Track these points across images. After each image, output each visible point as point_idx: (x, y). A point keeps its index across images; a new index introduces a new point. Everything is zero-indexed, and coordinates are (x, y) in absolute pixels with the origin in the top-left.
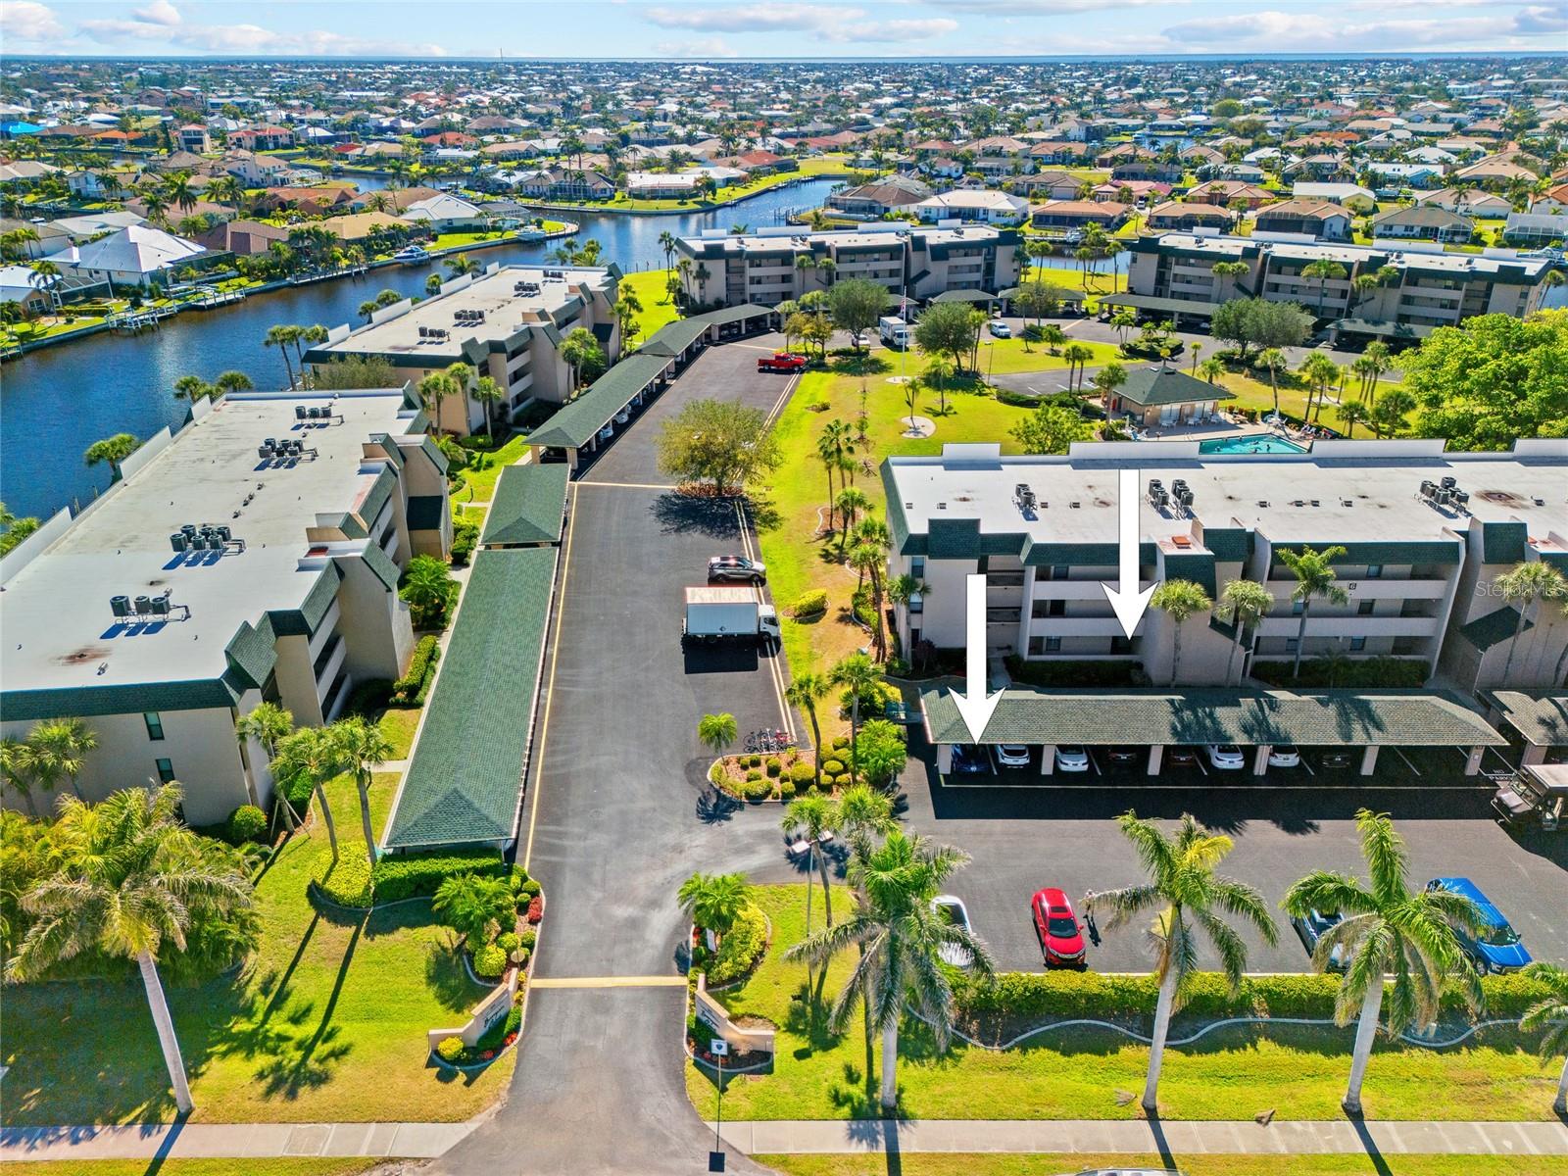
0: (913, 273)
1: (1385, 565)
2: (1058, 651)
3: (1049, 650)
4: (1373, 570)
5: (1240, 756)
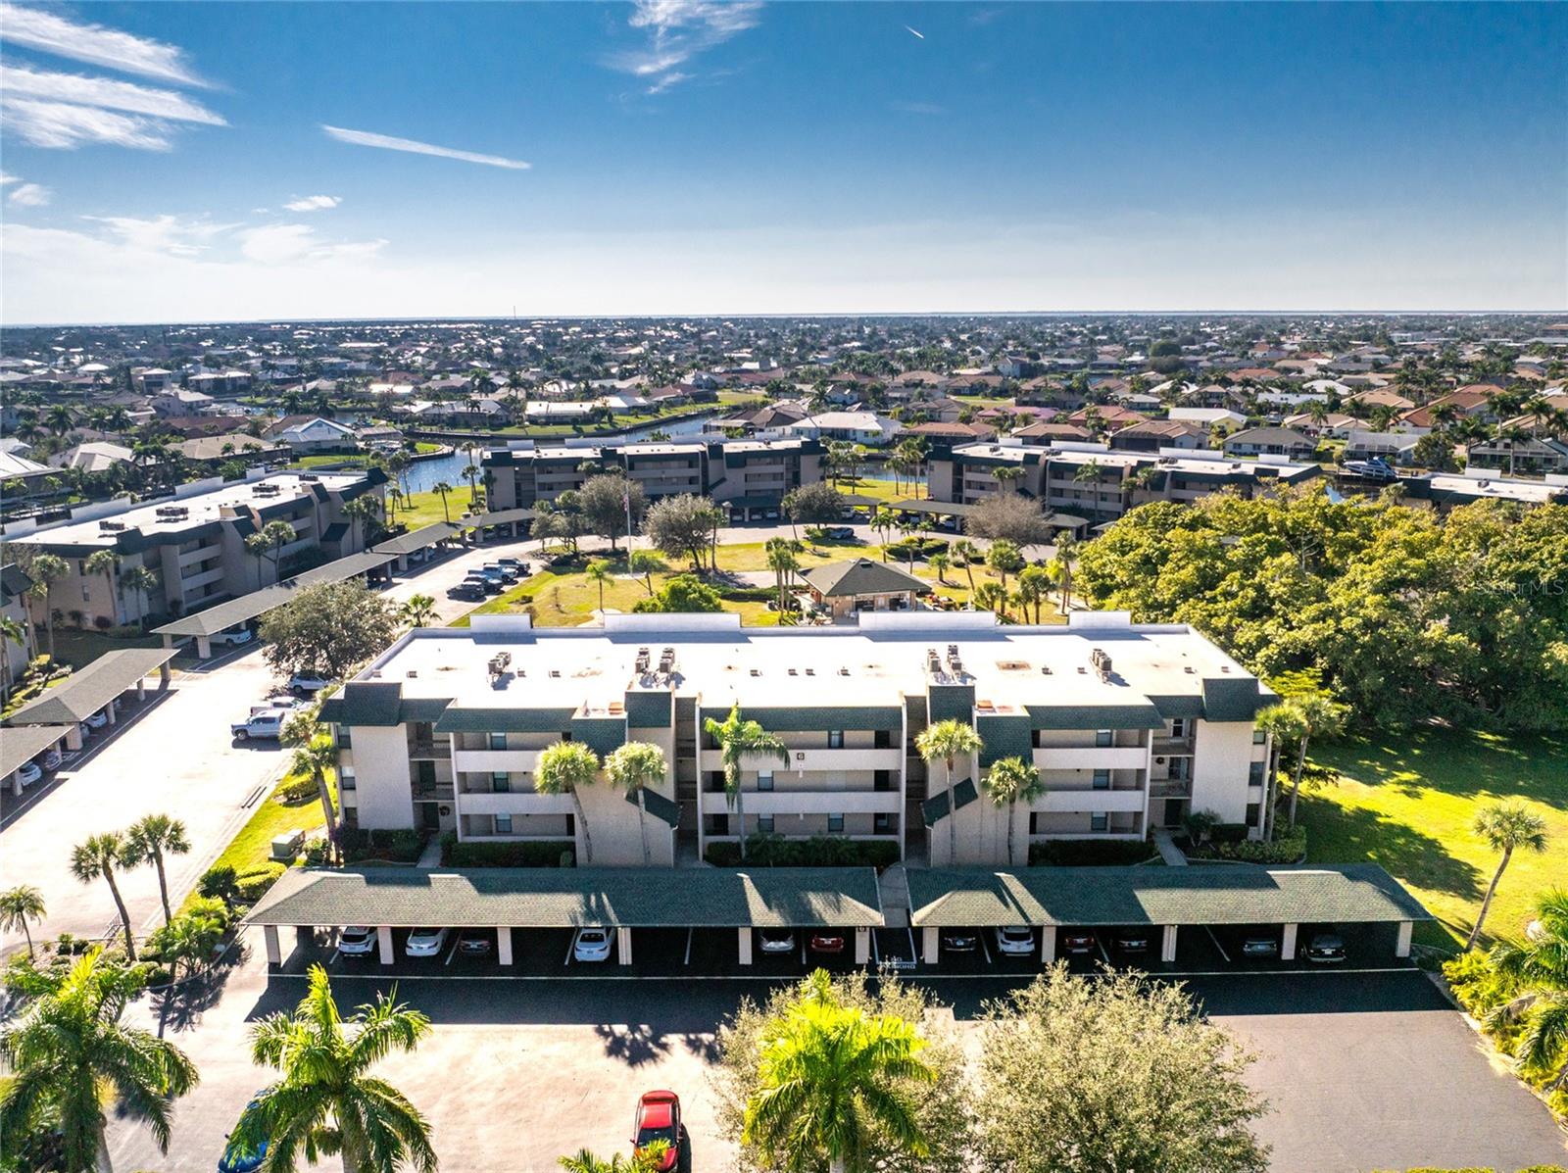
0: (712, 480)
1: (846, 733)
2: (509, 832)
3: (499, 832)
4: (835, 739)
5: (602, 945)
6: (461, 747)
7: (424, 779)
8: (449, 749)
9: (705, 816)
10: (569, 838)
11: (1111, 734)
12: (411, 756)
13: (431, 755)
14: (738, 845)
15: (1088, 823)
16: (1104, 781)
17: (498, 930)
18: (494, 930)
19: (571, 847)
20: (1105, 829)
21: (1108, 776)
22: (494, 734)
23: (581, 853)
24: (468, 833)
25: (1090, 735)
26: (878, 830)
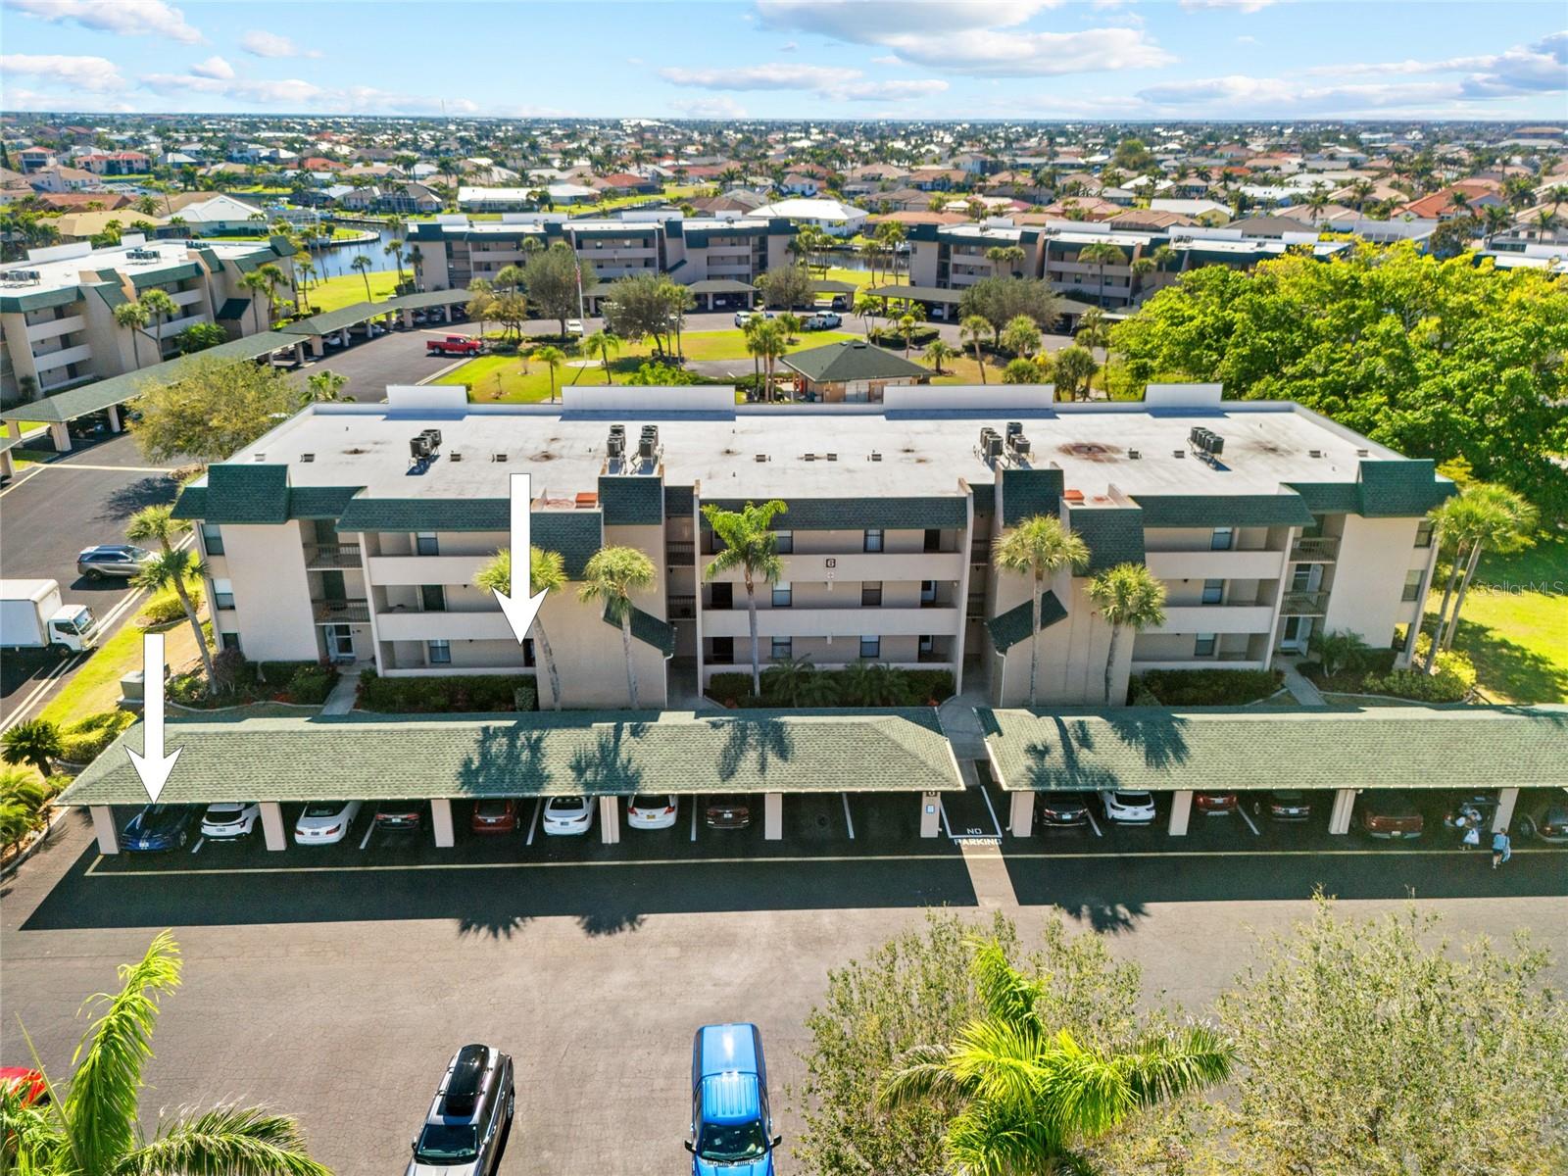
0: (670, 261)
1: (888, 533)
2: (448, 663)
3: (435, 663)
4: (873, 541)
5: (580, 814)
6: (376, 552)
7: (331, 597)
8: (358, 556)
9: (705, 640)
10: (528, 671)
11: (1232, 534)
12: (309, 565)
13: (338, 564)
14: (749, 679)
15: (1190, 648)
16: (1217, 595)
17: (434, 804)
18: (428, 802)
19: (531, 682)
20: (1211, 654)
21: (1222, 588)
22: (421, 535)
23: (544, 694)
24: (391, 664)
25: (1204, 534)
26: (923, 656)
